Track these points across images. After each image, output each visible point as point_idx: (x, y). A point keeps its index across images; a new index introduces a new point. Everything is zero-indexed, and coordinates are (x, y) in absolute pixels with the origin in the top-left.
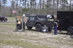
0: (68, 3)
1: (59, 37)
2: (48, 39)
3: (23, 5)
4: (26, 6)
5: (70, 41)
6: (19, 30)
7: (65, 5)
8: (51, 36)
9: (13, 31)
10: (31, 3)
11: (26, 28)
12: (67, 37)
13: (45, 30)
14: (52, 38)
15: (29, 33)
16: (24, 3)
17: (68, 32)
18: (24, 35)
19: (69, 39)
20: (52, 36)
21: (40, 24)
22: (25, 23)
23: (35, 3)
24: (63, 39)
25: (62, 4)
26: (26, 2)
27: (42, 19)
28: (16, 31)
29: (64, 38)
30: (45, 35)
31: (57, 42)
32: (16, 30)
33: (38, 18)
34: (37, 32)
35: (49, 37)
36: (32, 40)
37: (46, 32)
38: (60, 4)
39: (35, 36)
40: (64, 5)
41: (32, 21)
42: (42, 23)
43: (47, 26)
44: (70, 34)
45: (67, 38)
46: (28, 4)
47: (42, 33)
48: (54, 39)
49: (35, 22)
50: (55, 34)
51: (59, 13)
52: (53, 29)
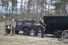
0: (46, 9)
2: (38, 42)
3: (5, 10)
4: (8, 12)
5: (58, 43)
6: (8, 34)
7: (44, 10)
8: (39, 39)
9: (3, 35)
10: (12, 8)
11: (14, 32)
13: (32, 34)
14: (41, 41)
15: (19, 37)
16: (5, 9)
17: (54, 35)
18: (15, 39)
20: (41, 39)
21: (27, 29)
23: (17, 9)
24: (51, 42)
25: (41, 10)
26: (8, 7)
27: (29, 24)
30: (33, 38)
32: (5, 34)
34: (25, 36)
35: (38, 40)
36: (24, 43)
37: (34, 36)
38: (40, 9)
39: (25, 40)
41: (20, 26)
42: (29, 27)
43: (34, 30)
44: (56, 37)
45: (55, 40)
46: (9, 10)
47: (30, 37)
49: (23, 27)
50: (42, 37)
51: (45, 18)
52: (39, 33)
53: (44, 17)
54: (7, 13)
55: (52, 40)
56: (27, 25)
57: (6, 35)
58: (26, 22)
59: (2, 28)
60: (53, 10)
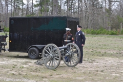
1: (15, 63)
5: (36, 70)
12: (29, 62)
14: (2, 67)
17: (30, 53)
19: (32, 66)
20: (3, 62)
24: (23, 67)
29: (25, 66)
31: (13, 74)
40: (18, 8)
45: (30, 64)
48: (7, 68)
51: (12, 21)
52: (3, 50)
53: (11, 19)
55: (26, 63)
60: (36, 6)
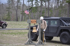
4: (34, 3)
6: (34, 42)
9: (25, 44)
11: (44, 39)
21: (67, 33)
22: (44, 30)
28: (30, 43)
32: (29, 41)
33: (64, 22)
49: (59, 30)
54: (33, 5)
56: (66, 26)
57: (30, 44)
58: (64, 21)
59: (23, 31)
